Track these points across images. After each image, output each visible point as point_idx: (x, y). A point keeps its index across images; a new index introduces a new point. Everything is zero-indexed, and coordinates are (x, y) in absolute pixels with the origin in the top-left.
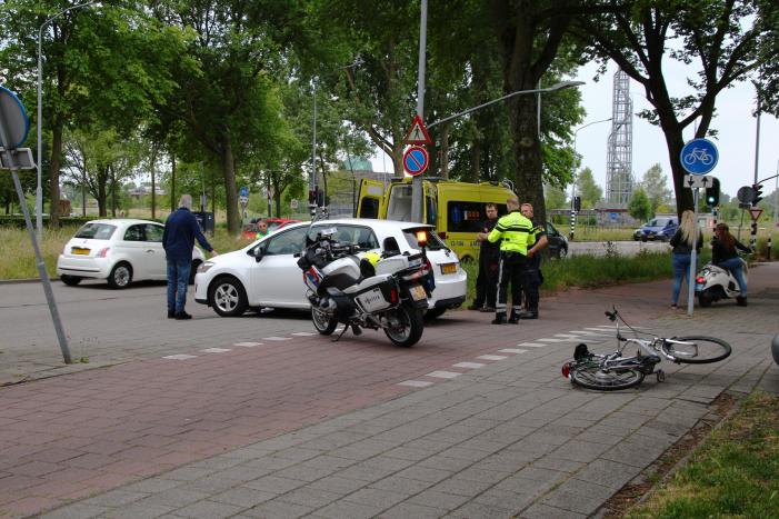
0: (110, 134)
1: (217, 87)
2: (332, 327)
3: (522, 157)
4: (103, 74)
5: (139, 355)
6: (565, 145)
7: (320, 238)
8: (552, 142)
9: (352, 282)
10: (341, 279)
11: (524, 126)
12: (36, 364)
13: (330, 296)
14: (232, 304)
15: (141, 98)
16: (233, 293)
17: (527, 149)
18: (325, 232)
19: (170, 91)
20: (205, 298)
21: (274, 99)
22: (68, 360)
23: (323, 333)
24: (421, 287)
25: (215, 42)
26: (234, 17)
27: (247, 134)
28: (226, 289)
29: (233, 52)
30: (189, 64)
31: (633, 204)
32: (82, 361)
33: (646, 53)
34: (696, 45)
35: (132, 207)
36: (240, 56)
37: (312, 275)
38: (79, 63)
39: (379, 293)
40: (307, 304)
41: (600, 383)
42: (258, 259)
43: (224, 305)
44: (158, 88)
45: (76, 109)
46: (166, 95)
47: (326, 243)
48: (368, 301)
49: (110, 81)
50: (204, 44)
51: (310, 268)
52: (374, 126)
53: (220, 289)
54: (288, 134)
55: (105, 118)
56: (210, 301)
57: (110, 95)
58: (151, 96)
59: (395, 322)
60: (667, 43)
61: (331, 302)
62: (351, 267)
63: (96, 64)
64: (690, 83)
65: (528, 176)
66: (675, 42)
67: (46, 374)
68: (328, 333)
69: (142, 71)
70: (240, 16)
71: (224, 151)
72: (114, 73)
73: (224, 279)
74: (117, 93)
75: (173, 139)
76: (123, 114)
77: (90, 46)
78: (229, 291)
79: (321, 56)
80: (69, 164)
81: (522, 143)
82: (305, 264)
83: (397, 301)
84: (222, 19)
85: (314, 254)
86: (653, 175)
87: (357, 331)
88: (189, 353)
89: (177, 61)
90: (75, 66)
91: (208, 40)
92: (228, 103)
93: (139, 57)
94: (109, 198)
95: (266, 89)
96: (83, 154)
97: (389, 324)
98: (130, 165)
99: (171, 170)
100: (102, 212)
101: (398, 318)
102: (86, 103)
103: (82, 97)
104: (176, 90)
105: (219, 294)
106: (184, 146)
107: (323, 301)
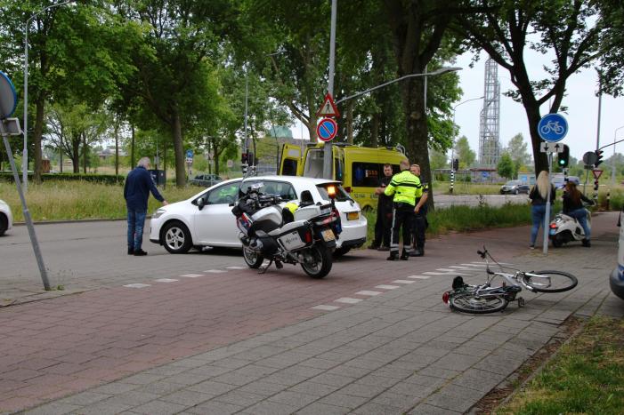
0: (83, 107)
1: (168, 70)
2: (260, 262)
3: (412, 128)
4: (78, 60)
5: (104, 284)
6: (446, 118)
7: (250, 191)
8: (436, 115)
9: (275, 226)
10: (266, 224)
11: (414, 103)
12: (22, 291)
13: (258, 237)
14: (180, 243)
15: (107, 79)
16: (180, 235)
17: (416, 121)
18: (254, 187)
19: (131, 73)
20: (157, 238)
21: (214, 80)
22: (47, 288)
23: (252, 267)
24: (331, 231)
25: (166, 34)
26: (182, 14)
27: (192, 107)
28: (174, 231)
29: (181, 42)
30: (146, 51)
31: (500, 165)
32: (59, 288)
33: (511, 45)
34: (551, 39)
35: (100, 165)
36: (187, 45)
37: (244, 221)
38: (58, 50)
39: (297, 235)
40: (239, 244)
41: (473, 308)
42: (201, 208)
43: (173, 244)
44: (121, 70)
45: (55, 87)
46: (127, 76)
47: (254, 195)
48: (288, 241)
49: (82, 65)
50: (158, 36)
51: (242, 215)
52: (294, 102)
53: (170, 232)
54: (224, 108)
55: (78, 94)
56: (162, 241)
57: (82, 76)
58: (115, 77)
59: (310, 259)
60: (528, 37)
61: (259, 242)
62: (275, 214)
63: (71, 51)
64: (546, 69)
65: (417, 142)
66: (534, 36)
67: (30, 299)
68: (256, 267)
69: (108, 57)
70: (187, 13)
71: (174, 122)
72: (85, 58)
73: (173, 223)
74: (88, 74)
75: (133, 111)
76: (93, 91)
77: (66, 37)
78: (177, 233)
79: (252, 46)
80: (49, 132)
81: (412, 116)
82: (238, 212)
83: (311, 242)
84: (172, 16)
85: (245, 204)
86: (516, 143)
88: (145, 282)
89: (137, 48)
90: (55, 53)
91: (161, 32)
92: (177, 83)
93: (106, 46)
94: (81, 158)
95: (208, 71)
96: (61, 123)
97: (305, 260)
98: (99, 132)
99: (131, 137)
100: (76, 170)
101: (312, 255)
102: (63, 82)
103: (60, 77)
104: (135, 72)
105: (169, 235)
106: (142, 117)
107: (252, 241)
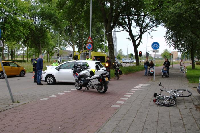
0: (14, 43)
1: (38, 32)
2: (81, 88)
3: (110, 46)
4: (13, 29)
5: (33, 99)
6: (106, 45)
7: (78, 65)
8: (103, 44)
9: (87, 77)
10: (84, 76)
11: (110, 40)
12: (4, 104)
13: (81, 80)
14: (52, 81)
15: (22, 34)
16: (52, 79)
17: (111, 44)
18: (80, 64)
19: (28, 33)
20: (45, 80)
21: (49, 35)
22: (13, 102)
23: (78, 89)
24: (107, 78)
25: (37, 23)
26: (41, 18)
27: (44, 43)
28: (50, 78)
29: (41, 25)
30: (32, 28)
31: (117, 56)
32: (18, 102)
33: (128, 26)
34: (138, 25)
35: (18, 58)
37: (77, 75)
38: (8, 27)
39: (97, 80)
40: (74, 81)
41: (165, 104)
42: (58, 70)
43: (49, 82)
44: (25, 32)
45: (7, 37)
46: (27, 34)
47: (79, 67)
48: (93, 82)
49: (15, 31)
50: (35, 23)
51: (76, 73)
52: (69, 41)
53: (49, 78)
54: (52, 42)
55: (14, 39)
56: (46, 81)
57: (15, 34)
58: (24, 34)
59: (100, 87)
60: (132, 24)
61: (82, 82)
62: (87, 73)
63: (12, 27)
64: (137, 32)
66: (134, 24)
68: (80, 89)
69: (22, 29)
70: (42, 18)
71: (39, 46)
72: (16, 29)
73: (49, 75)
74: (17, 33)
75: (28, 43)
76: (18, 38)
77: (11, 23)
78: (51, 78)
79: (59, 26)
80: (5, 49)
81: (110, 43)
83: (101, 82)
84: (39, 19)
85: (77, 69)
86: (120, 51)
87: (88, 89)
89: (30, 27)
90: (7, 27)
91: (36, 23)
92: (40, 36)
93: (21, 26)
94: (14, 56)
95: (48, 33)
96: (8, 47)
97: (99, 87)
98: (18, 49)
99: (26, 50)
100: (12, 59)
101: (101, 86)
102: (10, 35)
103: (8, 34)
104: (29, 33)
105: (48, 79)
106: (30, 45)
107: (80, 82)
